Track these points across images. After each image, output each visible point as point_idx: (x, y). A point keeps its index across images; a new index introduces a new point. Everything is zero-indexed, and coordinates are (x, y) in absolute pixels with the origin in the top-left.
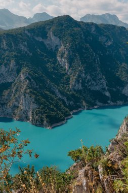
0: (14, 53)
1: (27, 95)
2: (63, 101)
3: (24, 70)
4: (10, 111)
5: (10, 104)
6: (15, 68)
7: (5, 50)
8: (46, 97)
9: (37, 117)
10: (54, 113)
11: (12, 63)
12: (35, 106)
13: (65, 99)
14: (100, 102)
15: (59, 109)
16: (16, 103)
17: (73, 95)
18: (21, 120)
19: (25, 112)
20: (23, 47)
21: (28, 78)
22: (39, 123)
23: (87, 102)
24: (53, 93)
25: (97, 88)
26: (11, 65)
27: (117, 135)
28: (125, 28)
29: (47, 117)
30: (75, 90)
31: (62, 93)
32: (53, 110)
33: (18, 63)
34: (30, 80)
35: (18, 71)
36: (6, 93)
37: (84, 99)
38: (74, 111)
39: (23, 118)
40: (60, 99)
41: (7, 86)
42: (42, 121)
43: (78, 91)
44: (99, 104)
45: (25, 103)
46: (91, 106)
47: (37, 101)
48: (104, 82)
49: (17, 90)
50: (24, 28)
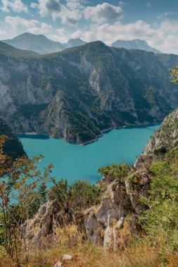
0: (50, 77)
1: (62, 115)
2: (95, 121)
3: (59, 92)
4: (46, 129)
5: (47, 123)
6: (51, 91)
7: (41, 74)
8: (78, 117)
9: (70, 135)
10: (86, 132)
11: (49, 86)
12: (69, 125)
13: (96, 119)
14: (128, 122)
15: (91, 128)
16: (52, 123)
17: (103, 116)
18: (56, 137)
19: (61, 130)
20: (58, 71)
21: (62, 100)
22: (73, 141)
23: (116, 122)
24: (86, 113)
25: (126, 110)
26: (48, 88)
27: (143, 153)
28: (153, 53)
29: (80, 135)
30: (105, 111)
31: (94, 114)
32: (85, 129)
33: (53, 86)
34: (64, 101)
35: (54, 94)
36: (43, 113)
37: (114, 120)
38: (105, 130)
39: (59, 136)
40: (91, 119)
41: (44, 106)
42: (75, 138)
43: (108, 112)
44: (126, 123)
45: (60, 123)
46: (120, 125)
47: (71, 121)
48: (132, 103)
49: (52, 111)
50: (59, 54)
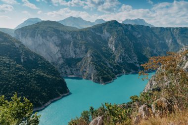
0: (84, 42)
1: (91, 65)
2: (111, 69)
3: (90, 51)
4: (81, 74)
5: (81, 70)
6: (84, 50)
7: (79, 40)
8: (101, 66)
9: (96, 78)
10: (106, 76)
11: (83, 47)
12: (95, 71)
13: (112, 67)
14: (133, 70)
15: (109, 73)
16: (85, 70)
17: (117, 66)
18: (87, 79)
19: (90, 75)
20: (89, 38)
21: (91, 55)
22: (97, 81)
23: (126, 70)
24: (106, 64)
25: (132, 62)
26: (82, 48)
27: (144, 90)
28: (149, 27)
29: (102, 78)
30: (118, 63)
31: (111, 64)
32: (105, 74)
33: (86, 47)
34: (93, 57)
35: (86, 52)
36: (79, 63)
37: (124, 68)
38: (118, 75)
40: (109, 68)
41: (80, 60)
42: (99, 80)
43: (121, 64)
44: (132, 71)
45: (90, 70)
46: (128, 72)
47: (97, 69)
48: (136, 58)
49: (85, 62)
50: (90, 28)
